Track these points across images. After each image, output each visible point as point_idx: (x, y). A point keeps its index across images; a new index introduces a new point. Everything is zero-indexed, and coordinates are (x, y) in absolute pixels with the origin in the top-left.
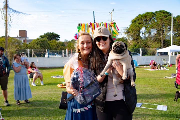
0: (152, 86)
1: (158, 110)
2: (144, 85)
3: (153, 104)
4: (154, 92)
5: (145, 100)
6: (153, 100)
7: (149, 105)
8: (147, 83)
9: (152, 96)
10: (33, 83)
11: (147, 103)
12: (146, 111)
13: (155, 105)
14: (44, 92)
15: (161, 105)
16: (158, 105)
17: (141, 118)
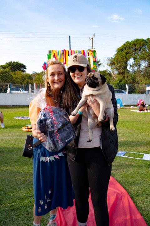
0: (138, 131)
1: (144, 160)
2: (129, 130)
3: (139, 152)
4: (140, 139)
5: (129, 148)
6: (139, 147)
7: (134, 153)
8: (133, 128)
9: (138, 143)
11: (131, 151)
12: (130, 160)
13: (140, 153)
14: (5, 137)
15: (147, 154)
16: (145, 154)
17: (124, 169)
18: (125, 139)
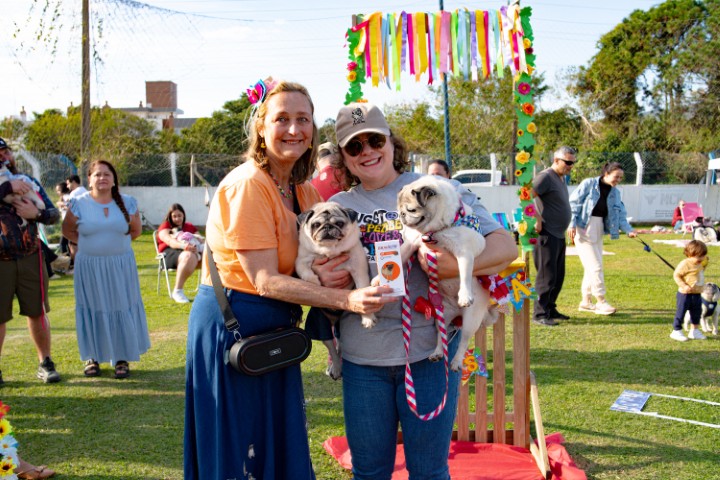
7: (682, 401)
9: (695, 360)
10: (176, 290)
11: (671, 393)
12: (671, 430)
13: (707, 402)
17: (648, 469)
18: (641, 343)
